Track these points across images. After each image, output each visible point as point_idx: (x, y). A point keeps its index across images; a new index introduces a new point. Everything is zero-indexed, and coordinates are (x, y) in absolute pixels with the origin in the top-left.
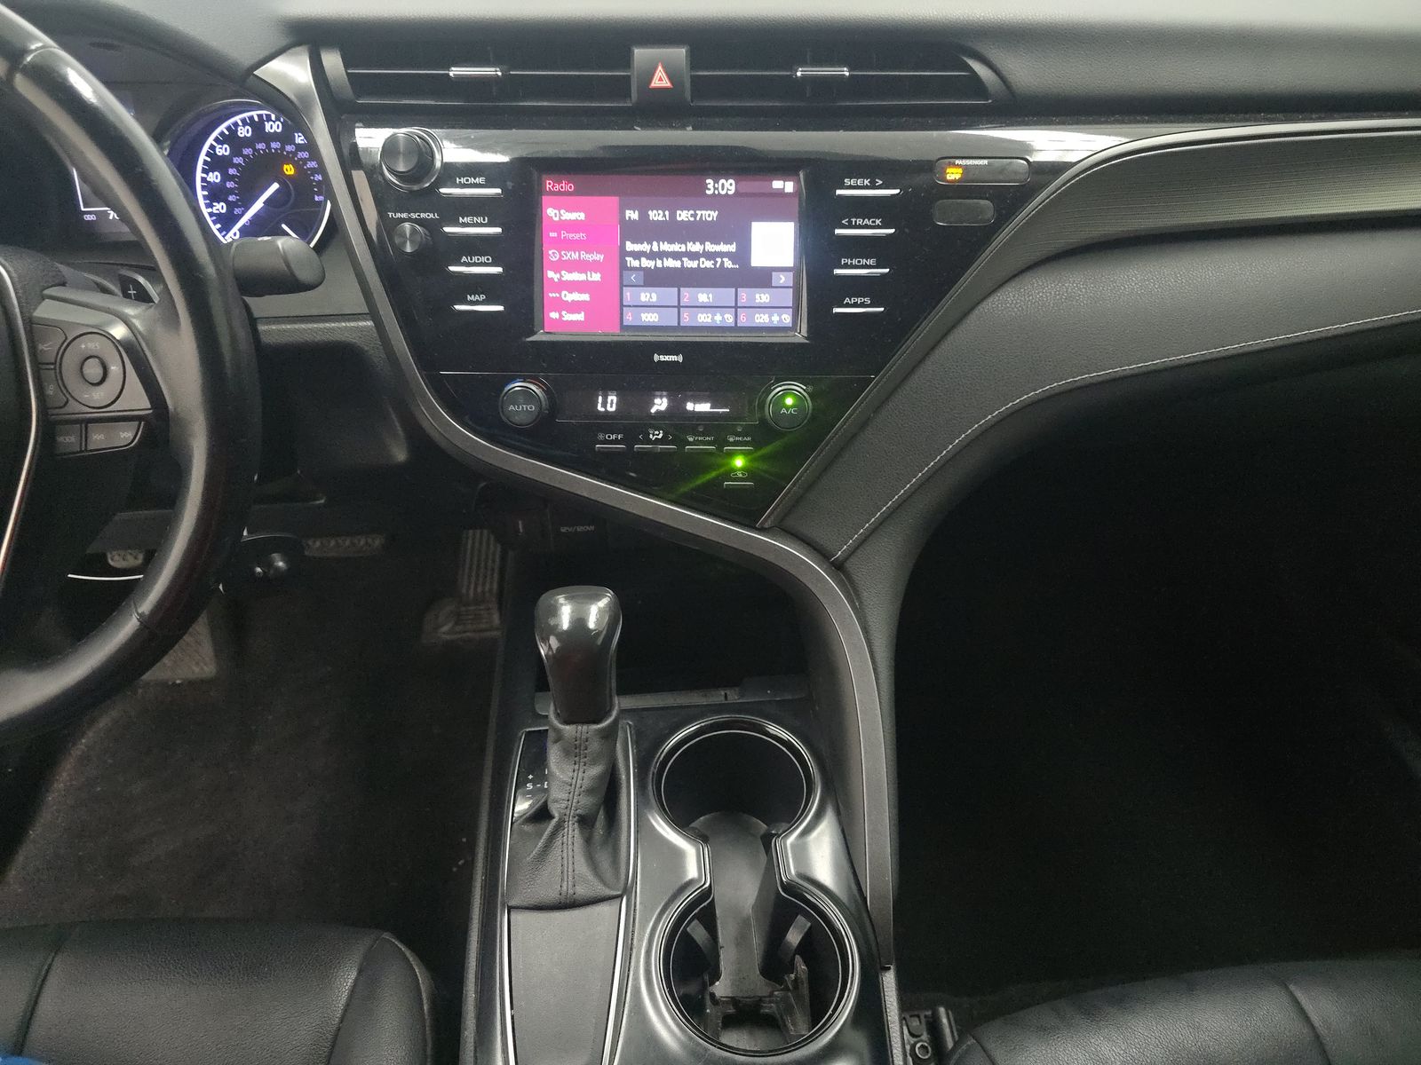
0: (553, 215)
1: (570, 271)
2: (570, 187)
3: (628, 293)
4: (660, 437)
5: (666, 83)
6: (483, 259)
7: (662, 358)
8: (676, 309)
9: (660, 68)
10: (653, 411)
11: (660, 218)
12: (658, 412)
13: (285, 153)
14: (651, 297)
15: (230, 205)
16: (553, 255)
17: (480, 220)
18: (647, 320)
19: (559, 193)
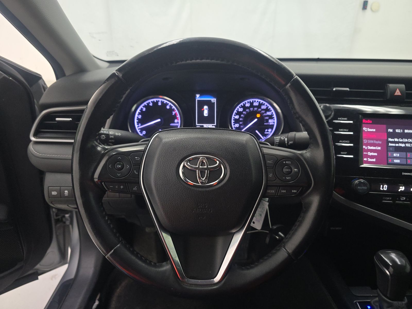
0: (365, 130)
1: (371, 146)
2: (371, 122)
3: (390, 154)
4: (404, 199)
5: (399, 94)
6: (347, 142)
7: (405, 174)
8: (406, 159)
9: (398, 90)
10: (399, 190)
11: (399, 132)
12: (401, 191)
13: (258, 111)
14: (397, 155)
15: (240, 125)
16: (365, 141)
17: (346, 130)
18: (396, 162)
19: (367, 123)
